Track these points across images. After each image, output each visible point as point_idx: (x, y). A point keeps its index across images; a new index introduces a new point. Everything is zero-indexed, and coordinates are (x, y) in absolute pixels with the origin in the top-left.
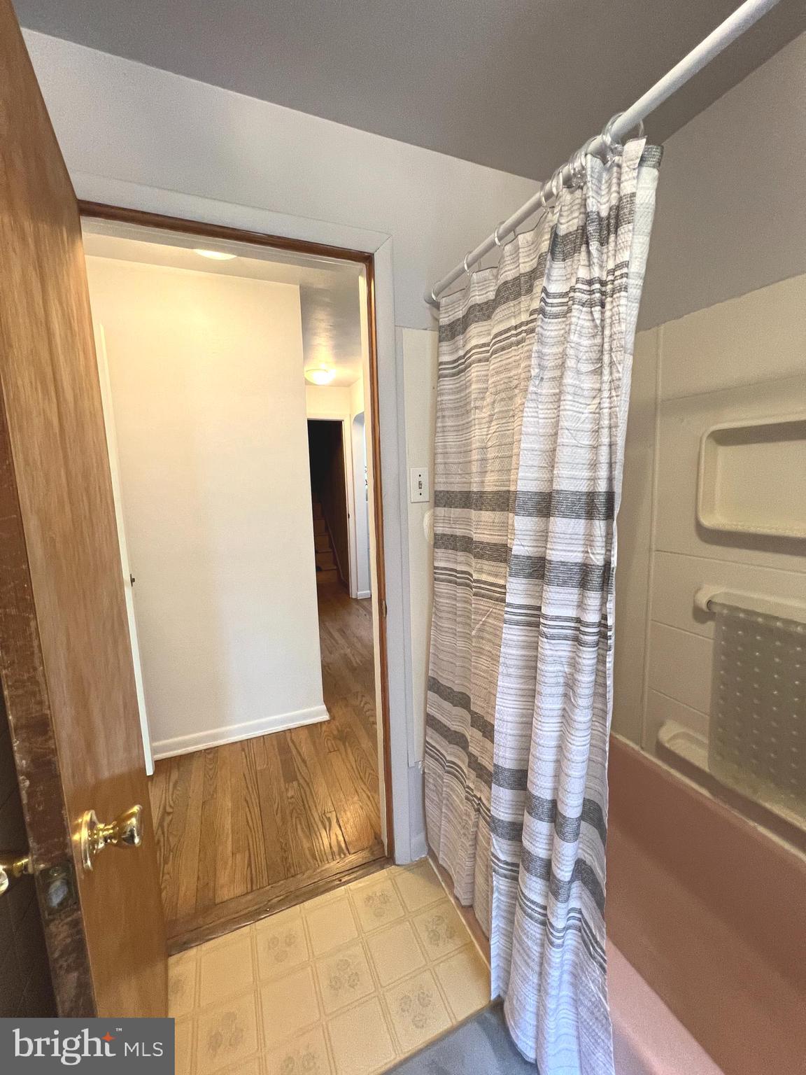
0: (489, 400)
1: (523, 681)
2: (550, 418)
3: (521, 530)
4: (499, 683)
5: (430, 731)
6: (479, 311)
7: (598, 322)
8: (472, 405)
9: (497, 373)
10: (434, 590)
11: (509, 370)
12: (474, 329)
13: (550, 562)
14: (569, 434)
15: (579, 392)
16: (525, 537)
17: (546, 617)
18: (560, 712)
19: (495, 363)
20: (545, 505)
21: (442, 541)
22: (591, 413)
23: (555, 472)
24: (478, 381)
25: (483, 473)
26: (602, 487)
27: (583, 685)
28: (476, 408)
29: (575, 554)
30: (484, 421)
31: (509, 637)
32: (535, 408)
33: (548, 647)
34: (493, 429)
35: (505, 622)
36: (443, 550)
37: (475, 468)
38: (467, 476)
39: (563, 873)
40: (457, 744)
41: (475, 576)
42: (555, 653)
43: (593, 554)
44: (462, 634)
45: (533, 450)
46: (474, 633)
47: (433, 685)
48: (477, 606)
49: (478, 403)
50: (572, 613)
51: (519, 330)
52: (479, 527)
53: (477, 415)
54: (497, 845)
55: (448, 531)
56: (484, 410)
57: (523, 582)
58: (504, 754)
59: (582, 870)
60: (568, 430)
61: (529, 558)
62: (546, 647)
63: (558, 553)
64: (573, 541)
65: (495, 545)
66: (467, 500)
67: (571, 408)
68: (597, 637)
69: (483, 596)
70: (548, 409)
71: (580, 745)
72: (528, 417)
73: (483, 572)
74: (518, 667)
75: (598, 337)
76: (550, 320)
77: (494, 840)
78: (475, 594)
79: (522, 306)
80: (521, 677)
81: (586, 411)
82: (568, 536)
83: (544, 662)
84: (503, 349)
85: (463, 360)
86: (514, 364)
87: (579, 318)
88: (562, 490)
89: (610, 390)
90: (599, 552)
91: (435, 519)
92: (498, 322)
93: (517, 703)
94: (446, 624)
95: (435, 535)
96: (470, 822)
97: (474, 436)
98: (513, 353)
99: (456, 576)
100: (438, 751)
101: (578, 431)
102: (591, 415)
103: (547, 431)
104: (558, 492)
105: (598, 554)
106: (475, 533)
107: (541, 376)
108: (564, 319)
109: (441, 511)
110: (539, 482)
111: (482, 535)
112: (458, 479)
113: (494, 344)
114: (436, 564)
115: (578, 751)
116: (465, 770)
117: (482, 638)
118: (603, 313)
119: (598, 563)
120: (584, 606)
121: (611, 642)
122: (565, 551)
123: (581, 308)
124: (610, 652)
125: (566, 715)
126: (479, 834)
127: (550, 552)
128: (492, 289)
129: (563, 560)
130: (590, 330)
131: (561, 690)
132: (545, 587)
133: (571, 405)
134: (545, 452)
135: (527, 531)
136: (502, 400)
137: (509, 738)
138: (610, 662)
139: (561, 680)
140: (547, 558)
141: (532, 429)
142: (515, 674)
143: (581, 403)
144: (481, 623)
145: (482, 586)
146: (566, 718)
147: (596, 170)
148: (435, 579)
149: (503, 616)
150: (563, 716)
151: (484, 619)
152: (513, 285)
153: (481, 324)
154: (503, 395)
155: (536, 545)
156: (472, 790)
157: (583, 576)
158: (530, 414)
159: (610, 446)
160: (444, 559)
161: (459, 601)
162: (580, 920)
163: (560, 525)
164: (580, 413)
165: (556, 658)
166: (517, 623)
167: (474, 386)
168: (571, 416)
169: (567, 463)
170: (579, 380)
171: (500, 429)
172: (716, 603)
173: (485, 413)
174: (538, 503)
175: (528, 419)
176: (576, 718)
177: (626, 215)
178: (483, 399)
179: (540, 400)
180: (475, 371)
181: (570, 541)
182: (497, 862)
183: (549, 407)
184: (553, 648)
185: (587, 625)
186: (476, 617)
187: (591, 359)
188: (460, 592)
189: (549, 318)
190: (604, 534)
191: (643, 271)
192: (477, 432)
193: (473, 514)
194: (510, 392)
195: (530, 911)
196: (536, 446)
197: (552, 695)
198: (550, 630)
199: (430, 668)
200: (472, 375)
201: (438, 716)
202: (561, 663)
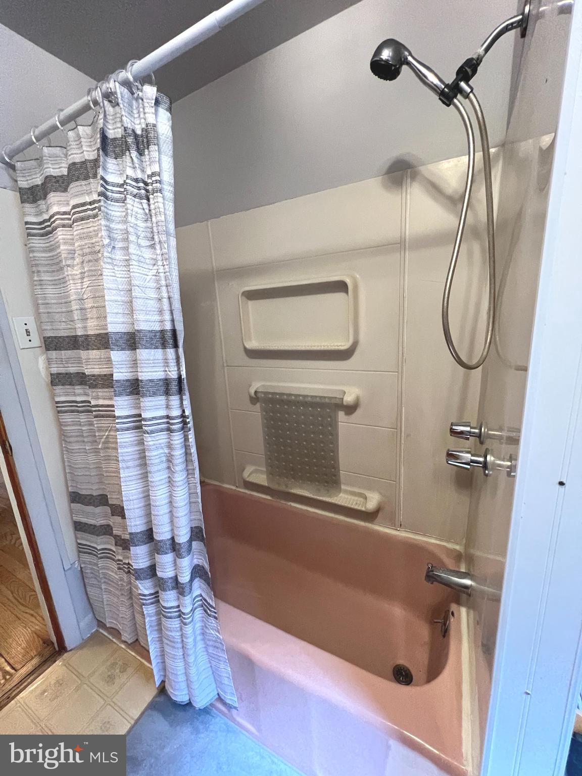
0: (77, 261)
1: (138, 468)
2: (126, 278)
3: (117, 362)
4: (121, 476)
5: (80, 534)
6: (55, 183)
7: (147, 211)
8: (64, 263)
9: (81, 238)
10: (59, 421)
11: (91, 238)
12: (53, 197)
13: (141, 381)
14: (140, 290)
15: (142, 260)
16: (121, 366)
17: (145, 420)
18: (167, 480)
19: (78, 228)
20: (132, 341)
21: (57, 380)
22: (153, 275)
23: (135, 317)
24: (65, 243)
25: (85, 319)
26: (168, 326)
27: (177, 457)
28: (68, 266)
29: (159, 373)
30: (77, 277)
31: (122, 440)
32: (112, 269)
33: (151, 440)
34: (85, 285)
35: (118, 430)
36: (61, 387)
37: (76, 315)
38: (71, 323)
39: (185, 578)
40: (104, 534)
41: (93, 403)
42: (156, 442)
43: (169, 371)
44: (91, 451)
45: (116, 301)
46: (100, 447)
47: (75, 498)
48: (99, 425)
49: (69, 262)
50: (163, 413)
51: (93, 206)
52: (89, 363)
53: (69, 271)
54: (142, 586)
55: (62, 370)
56: (75, 268)
57: (127, 399)
58: (135, 523)
59: (198, 571)
60: (138, 287)
61: (127, 380)
62: (149, 440)
63: (146, 374)
64: (156, 365)
65: (105, 375)
66: (75, 343)
67: (138, 271)
68: (181, 425)
69: (103, 416)
70: (124, 271)
71: (181, 496)
72: (107, 276)
73: (98, 397)
74: (134, 460)
75: (149, 222)
76: (112, 203)
77: (139, 584)
78: (96, 417)
79: (92, 187)
80: (138, 466)
81: (150, 274)
82: (152, 362)
83: (149, 450)
84: (82, 219)
85: (49, 223)
86: (94, 233)
87: (133, 206)
88: (141, 330)
89: (162, 260)
90: (173, 369)
91: (49, 361)
92: (75, 196)
93: (139, 484)
94: (76, 447)
95: (51, 374)
96: (125, 584)
97: (71, 290)
98: (91, 225)
99: (77, 406)
100: (90, 546)
101: (146, 287)
102: (154, 277)
103: (126, 287)
104: (139, 331)
105: (173, 371)
106: (87, 369)
107: (112, 245)
108: (124, 204)
109: (54, 354)
110: (125, 325)
111: (92, 370)
112: (63, 326)
113: (74, 214)
114: (57, 399)
115: (181, 499)
116: (114, 550)
117: (108, 448)
118: (149, 205)
119: (173, 377)
120: (170, 407)
121: (191, 425)
122: (150, 372)
123: (133, 198)
124: (190, 432)
125: (171, 480)
126: (132, 588)
127: (141, 374)
128: (63, 165)
129: (150, 379)
130: (143, 216)
131: (165, 465)
132: (141, 399)
133: (138, 269)
134: (126, 302)
135: (123, 361)
136: (90, 261)
137: (137, 511)
138: (191, 438)
139: (164, 459)
140: (140, 378)
141: (112, 285)
142: (133, 465)
143: (145, 268)
144: (105, 437)
145: (100, 409)
146: (170, 482)
147: (126, 97)
148: (59, 412)
149: (115, 427)
150: (169, 482)
151: (107, 434)
152: (81, 167)
153: (58, 194)
154: (90, 257)
155: (132, 371)
156: (121, 561)
157: (166, 387)
158: (109, 274)
159: (169, 298)
160: (63, 395)
161: (83, 426)
162: (201, 600)
163: (143, 354)
164: (146, 275)
165: (157, 446)
166: (128, 429)
167: (62, 247)
168: (139, 277)
169: (141, 310)
170: (140, 251)
171: (92, 285)
172: (259, 392)
173: (77, 271)
174: (128, 340)
175: (108, 277)
176: (176, 479)
177: (152, 138)
178: (73, 258)
179: (115, 264)
180: (61, 234)
181: (153, 365)
182: (144, 597)
183: (123, 269)
184: (154, 439)
185: (173, 418)
186: (100, 434)
187: (147, 237)
188: (83, 418)
189: (111, 201)
190: (174, 357)
191: (172, 181)
192: (72, 287)
193: (83, 354)
194: (93, 255)
195: (169, 615)
196: (119, 298)
197: (159, 471)
198: (149, 428)
199: (69, 485)
200: (59, 237)
201: (84, 520)
202: (162, 448)
